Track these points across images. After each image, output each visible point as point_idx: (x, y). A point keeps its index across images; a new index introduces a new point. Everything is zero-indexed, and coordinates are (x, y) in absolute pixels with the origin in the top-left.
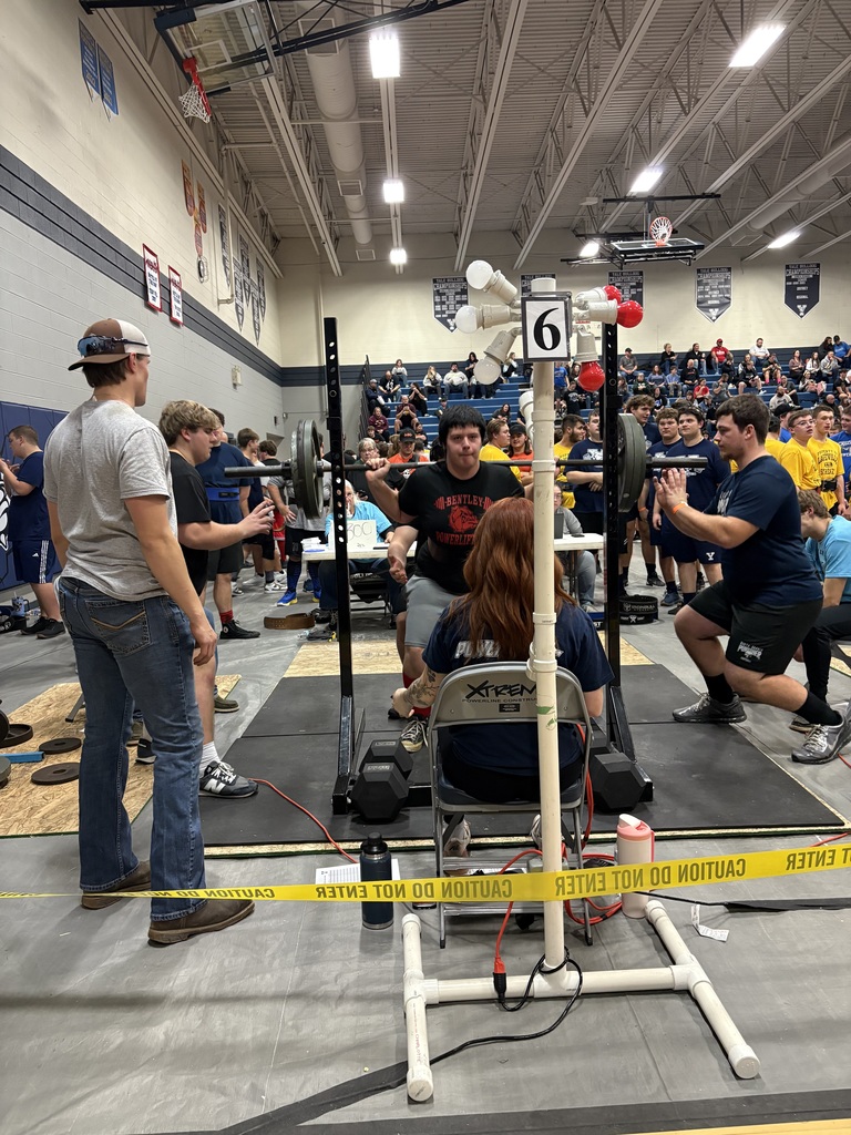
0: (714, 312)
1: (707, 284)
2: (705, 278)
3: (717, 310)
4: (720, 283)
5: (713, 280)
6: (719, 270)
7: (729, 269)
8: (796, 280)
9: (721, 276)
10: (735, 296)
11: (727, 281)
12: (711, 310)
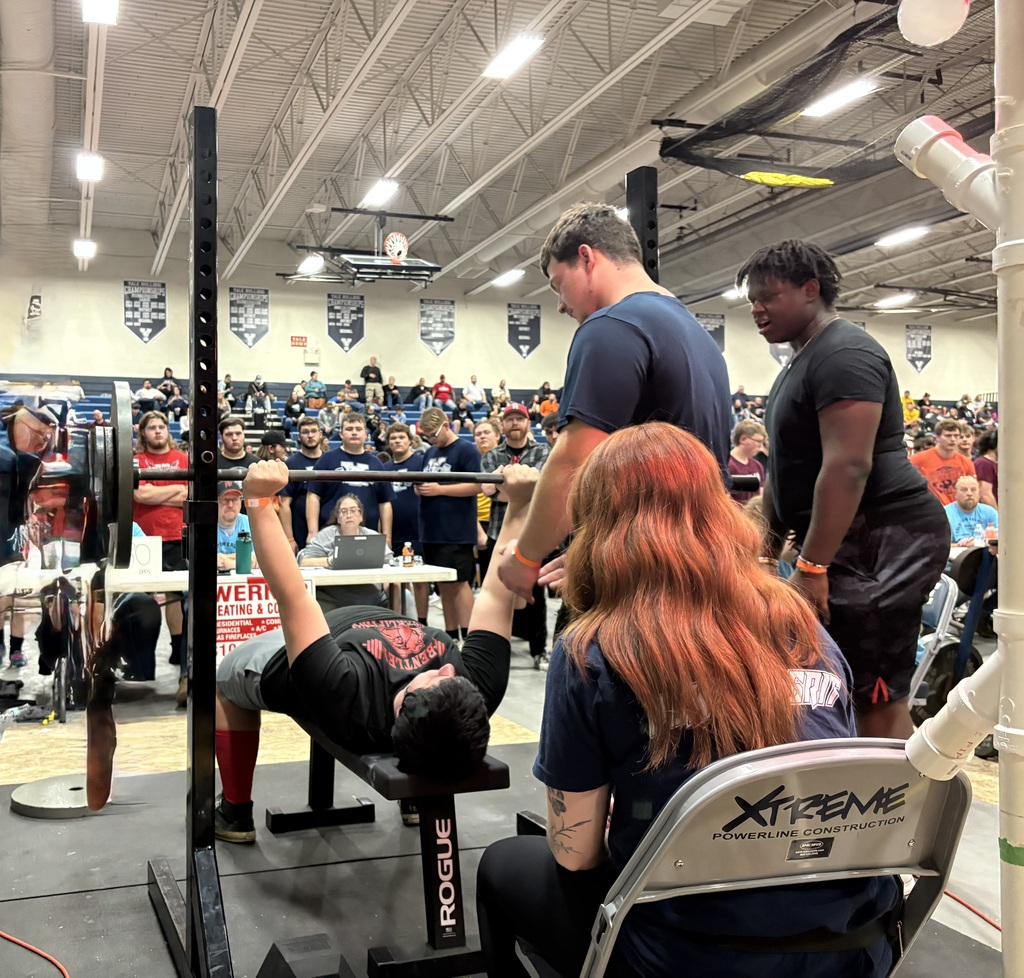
0: (438, 346)
1: (430, 316)
2: (428, 309)
3: (441, 344)
4: (443, 316)
5: (437, 312)
6: (442, 302)
7: (453, 303)
8: (517, 320)
9: (445, 309)
10: (458, 331)
11: (450, 315)
12: (435, 343)
